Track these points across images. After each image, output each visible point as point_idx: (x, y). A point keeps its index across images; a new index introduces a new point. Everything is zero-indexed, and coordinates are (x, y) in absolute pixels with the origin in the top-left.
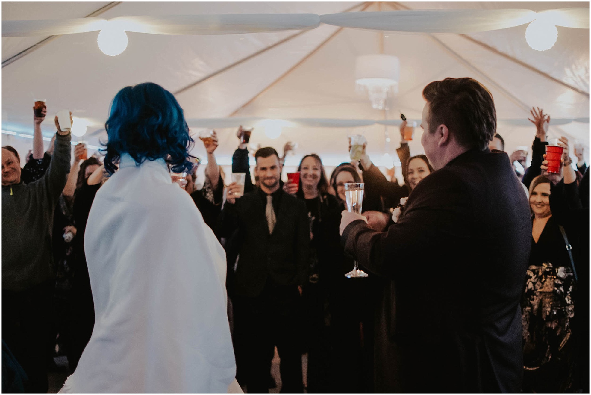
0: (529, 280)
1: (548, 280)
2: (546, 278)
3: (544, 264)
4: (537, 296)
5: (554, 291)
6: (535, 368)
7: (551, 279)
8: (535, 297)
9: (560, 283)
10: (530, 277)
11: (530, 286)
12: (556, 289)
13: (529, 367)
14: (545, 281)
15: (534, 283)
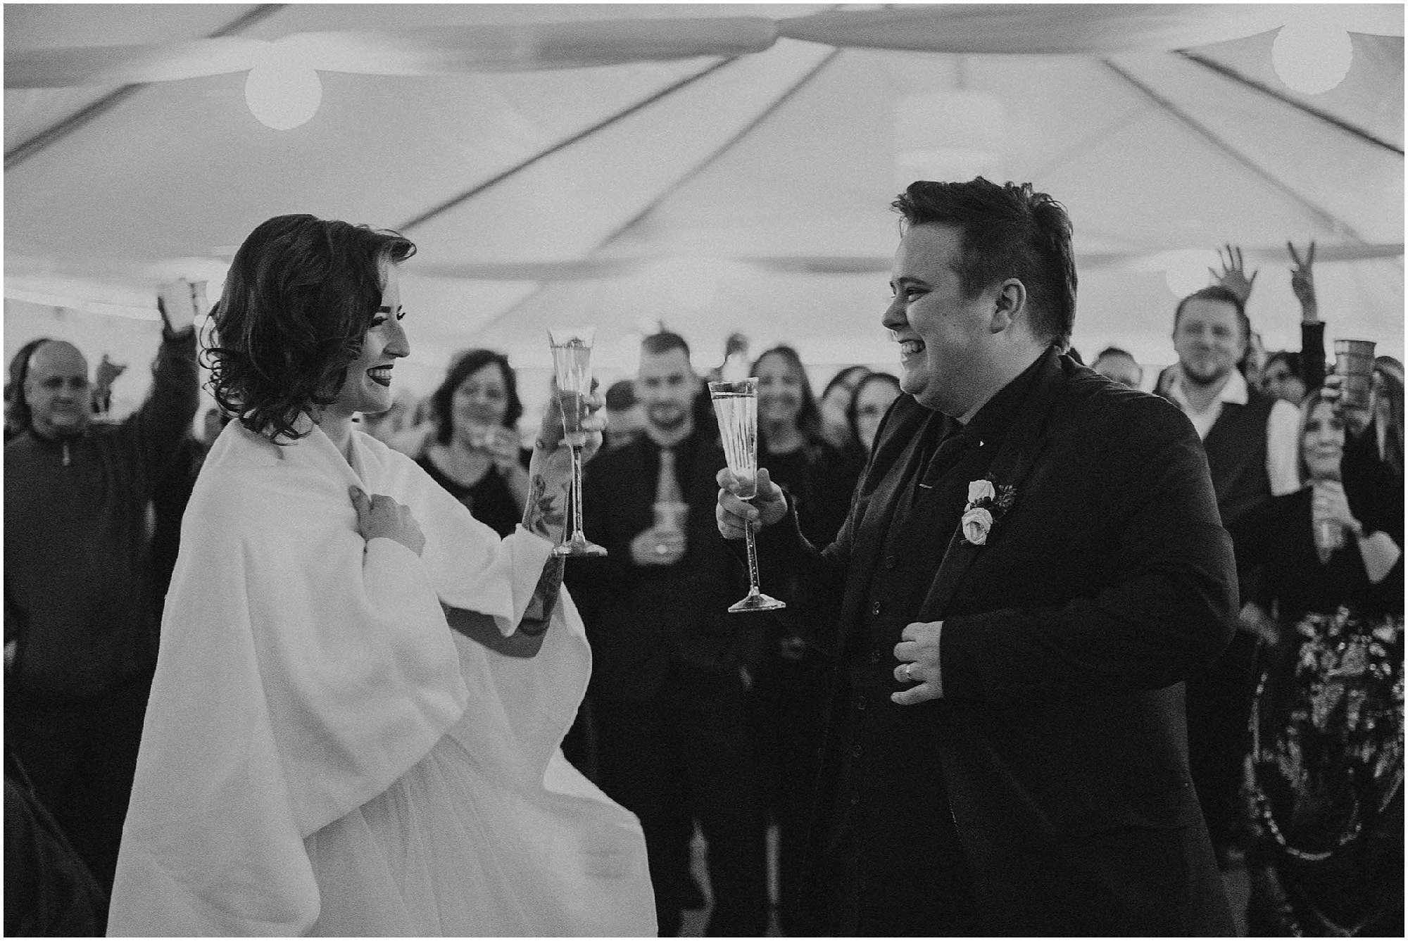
0: (1305, 646)
1: (1353, 646)
2: (1348, 642)
3: (1342, 608)
4: (1325, 685)
5: (1368, 674)
6: (1321, 856)
7: (1360, 643)
8: (1320, 687)
9: (1382, 653)
10: (1309, 639)
11: (1308, 659)
12: (1372, 667)
13: (1308, 851)
14: (1347, 648)
15: (1318, 655)
